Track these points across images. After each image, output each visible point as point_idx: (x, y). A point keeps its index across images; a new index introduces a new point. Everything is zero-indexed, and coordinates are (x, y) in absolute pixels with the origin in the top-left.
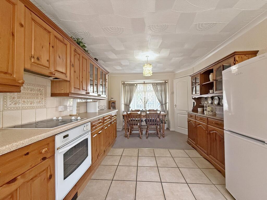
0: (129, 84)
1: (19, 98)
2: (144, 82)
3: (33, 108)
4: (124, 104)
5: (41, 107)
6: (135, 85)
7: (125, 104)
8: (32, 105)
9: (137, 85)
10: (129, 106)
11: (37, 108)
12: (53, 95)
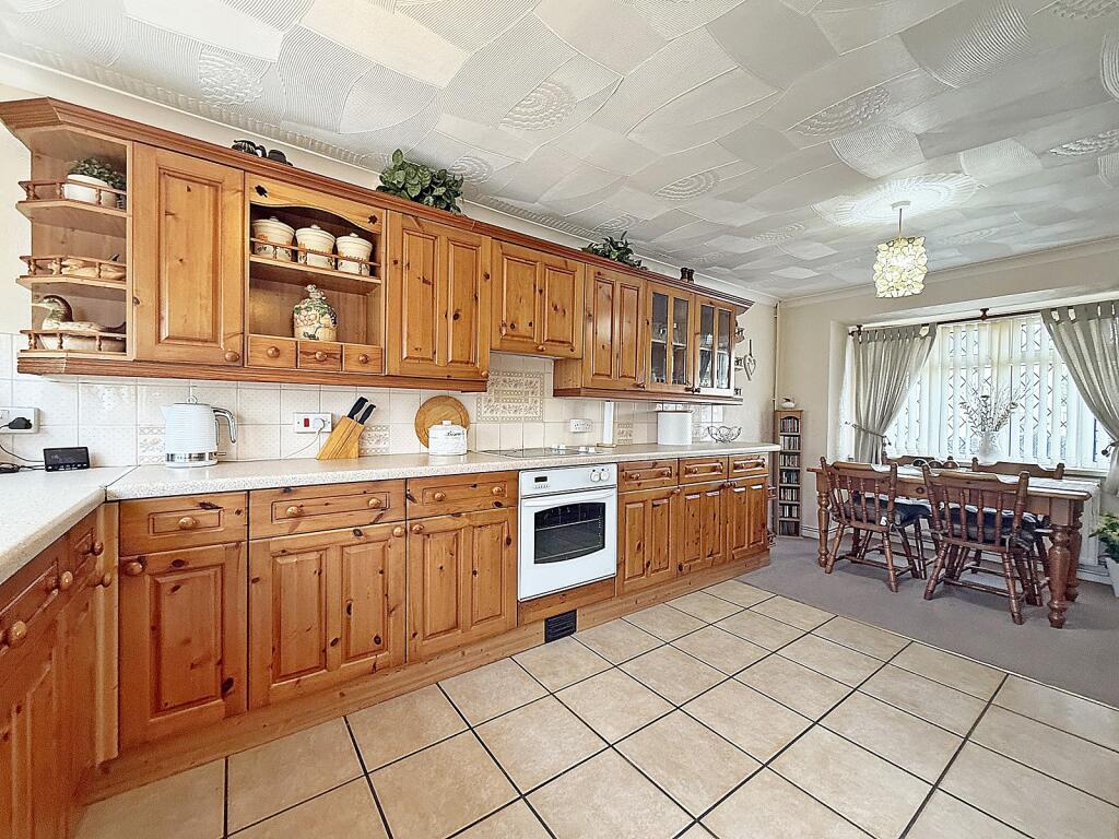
0: (884, 330)
1: (497, 400)
2: (984, 310)
3: (518, 420)
4: (855, 426)
5: (533, 420)
6: (924, 332)
7: (858, 428)
8: (518, 415)
9: (932, 333)
10: (879, 435)
11: (527, 420)
12: (557, 393)
